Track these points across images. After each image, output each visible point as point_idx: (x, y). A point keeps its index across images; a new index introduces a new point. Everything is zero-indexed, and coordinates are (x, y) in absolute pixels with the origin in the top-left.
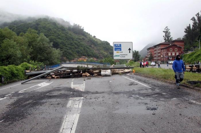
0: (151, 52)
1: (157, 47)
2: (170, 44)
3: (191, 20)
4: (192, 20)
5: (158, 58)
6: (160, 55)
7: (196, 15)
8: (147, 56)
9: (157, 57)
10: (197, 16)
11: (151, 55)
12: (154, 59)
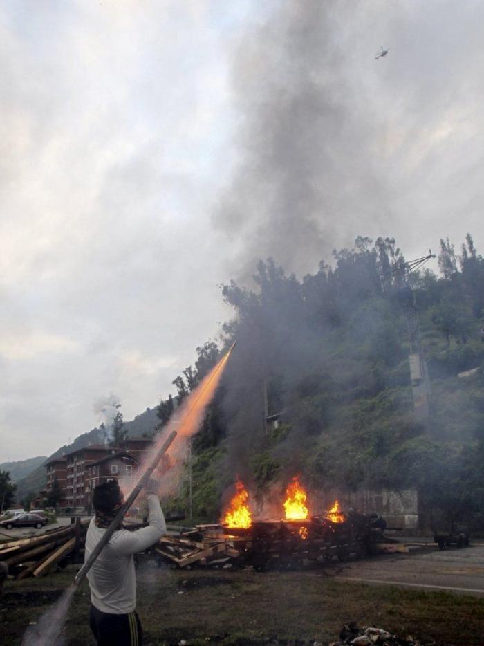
0: (56, 476)
1: (76, 459)
2: (113, 452)
3: (174, 382)
4: (175, 385)
5: (78, 497)
6: (82, 485)
7: (185, 372)
8: (45, 490)
9: (75, 492)
10: (187, 375)
11: (56, 485)
12: (64, 500)
